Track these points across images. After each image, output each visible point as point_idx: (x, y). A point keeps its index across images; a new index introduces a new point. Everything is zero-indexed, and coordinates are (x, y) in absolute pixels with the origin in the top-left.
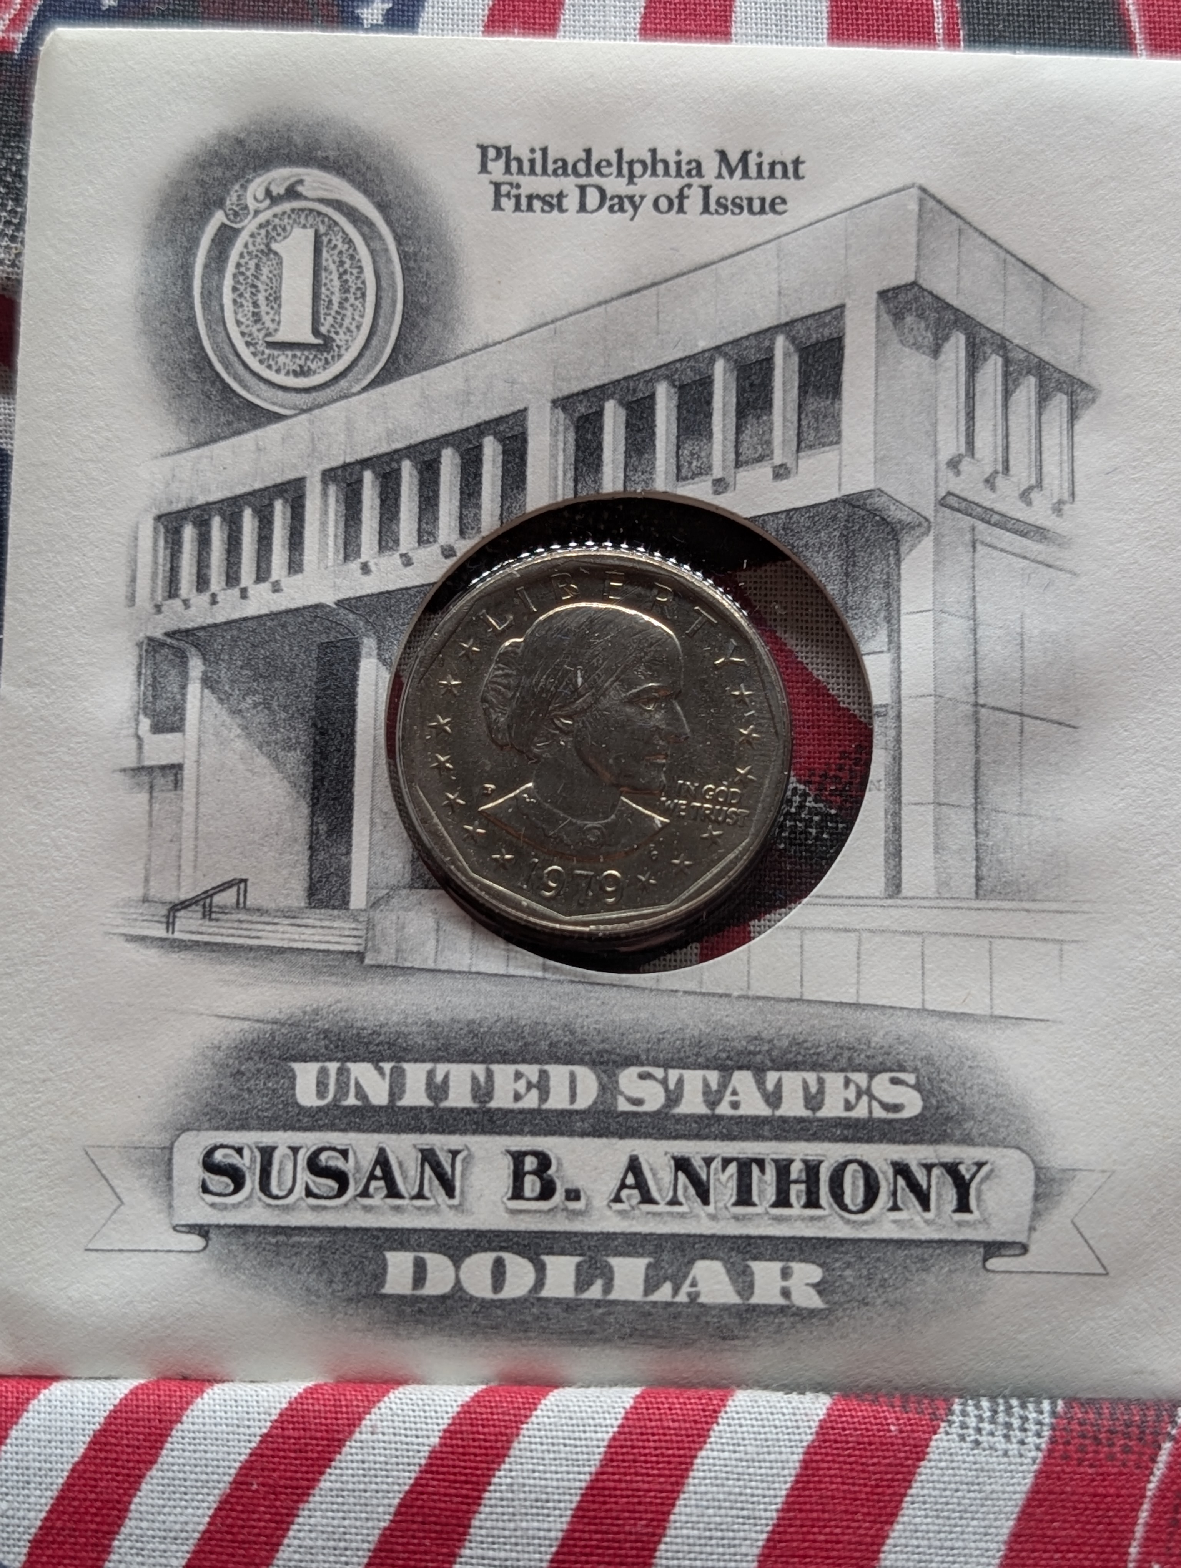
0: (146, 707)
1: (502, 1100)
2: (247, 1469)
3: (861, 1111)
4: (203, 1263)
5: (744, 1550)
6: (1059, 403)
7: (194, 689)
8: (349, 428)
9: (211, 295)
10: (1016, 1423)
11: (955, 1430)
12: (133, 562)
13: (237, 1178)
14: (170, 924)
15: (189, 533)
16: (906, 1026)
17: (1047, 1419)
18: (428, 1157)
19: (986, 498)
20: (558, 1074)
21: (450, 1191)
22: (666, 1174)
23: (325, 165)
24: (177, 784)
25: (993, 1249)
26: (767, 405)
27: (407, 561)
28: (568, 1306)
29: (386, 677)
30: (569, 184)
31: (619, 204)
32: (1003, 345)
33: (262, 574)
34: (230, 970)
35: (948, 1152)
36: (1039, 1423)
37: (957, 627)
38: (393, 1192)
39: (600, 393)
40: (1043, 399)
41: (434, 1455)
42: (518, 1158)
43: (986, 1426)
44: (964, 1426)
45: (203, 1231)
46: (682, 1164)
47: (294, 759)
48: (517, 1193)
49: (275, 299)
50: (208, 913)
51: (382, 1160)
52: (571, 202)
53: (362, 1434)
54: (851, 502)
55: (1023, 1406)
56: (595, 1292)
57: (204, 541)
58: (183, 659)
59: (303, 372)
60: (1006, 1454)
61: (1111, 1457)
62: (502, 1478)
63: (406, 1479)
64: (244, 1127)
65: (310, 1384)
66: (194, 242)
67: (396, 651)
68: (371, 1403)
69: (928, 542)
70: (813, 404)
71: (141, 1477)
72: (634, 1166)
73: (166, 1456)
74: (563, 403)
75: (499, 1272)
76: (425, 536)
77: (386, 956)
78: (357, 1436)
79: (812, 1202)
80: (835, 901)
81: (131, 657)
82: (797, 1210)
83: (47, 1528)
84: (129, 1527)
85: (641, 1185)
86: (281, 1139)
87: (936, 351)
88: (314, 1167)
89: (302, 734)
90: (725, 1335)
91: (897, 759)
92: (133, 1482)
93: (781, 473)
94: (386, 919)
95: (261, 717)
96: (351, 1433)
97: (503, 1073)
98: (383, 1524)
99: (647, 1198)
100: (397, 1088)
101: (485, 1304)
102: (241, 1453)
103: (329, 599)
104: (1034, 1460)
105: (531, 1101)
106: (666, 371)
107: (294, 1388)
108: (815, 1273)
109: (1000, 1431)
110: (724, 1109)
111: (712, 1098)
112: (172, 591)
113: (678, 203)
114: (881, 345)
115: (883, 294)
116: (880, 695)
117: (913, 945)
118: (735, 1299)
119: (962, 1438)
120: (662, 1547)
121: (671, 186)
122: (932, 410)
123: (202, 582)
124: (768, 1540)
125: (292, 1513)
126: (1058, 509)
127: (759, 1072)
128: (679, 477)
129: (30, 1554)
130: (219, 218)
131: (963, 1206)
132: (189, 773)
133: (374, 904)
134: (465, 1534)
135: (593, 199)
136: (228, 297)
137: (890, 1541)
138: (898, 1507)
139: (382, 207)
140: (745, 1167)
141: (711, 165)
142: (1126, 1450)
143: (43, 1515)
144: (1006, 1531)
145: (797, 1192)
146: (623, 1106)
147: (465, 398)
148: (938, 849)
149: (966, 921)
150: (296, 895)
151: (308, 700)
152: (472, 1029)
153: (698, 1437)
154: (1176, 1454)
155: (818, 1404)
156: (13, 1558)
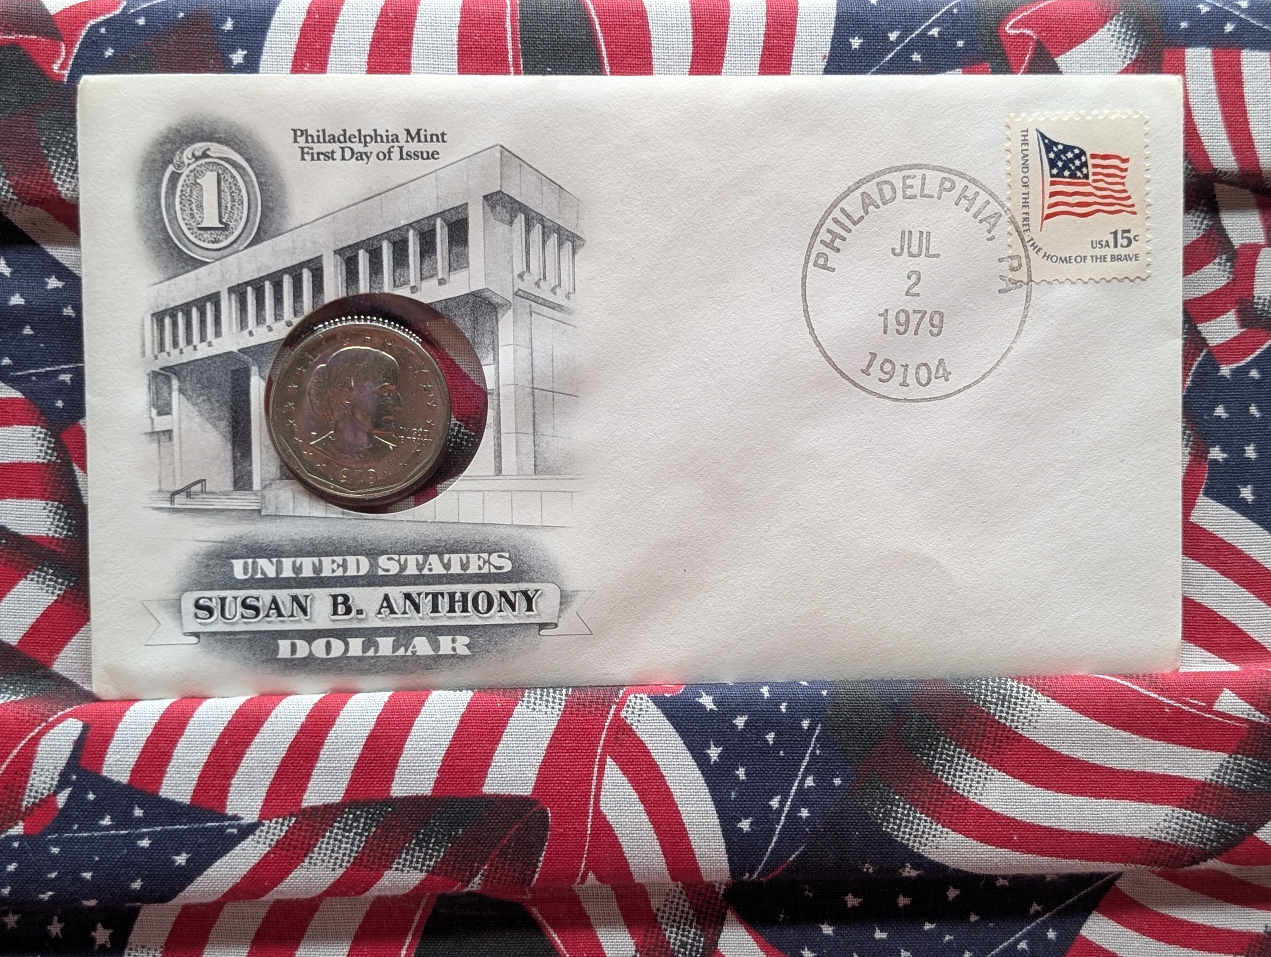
0: (154, 404)
1: (326, 572)
2: (222, 735)
3: (485, 570)
4: (197, 649)
5: (436, 758)
6: (568, 246)
7: (175, 394)
8: (239, 267)
9: (170, 206)
10: (551, 699)
11: (525, 704)
12: (143, 337)
13: (210, 611)
14: (172, 501)
15: (167, 321)
16: (504, 532)
17: (564, 697)
18: (295, 599)
19: (536, 292)
20: (351, 560)
21: (305, 613)
22: (401, 601)
23: (219, 142)
24: (170, 439)
25: (543, 626)
26: (434, 251)
27: (270, 329)
28: (359, 659)
29: (263, 384)
30: (336, 147)
31: (360, 156)
32: (541, 220)
33: (203, 339)
34: (201, 520)
35: (523, 586)
36: (560, 699)
37: (524, 352)
38: (280, 614)
39: (356, 247)
40: (560, 244)
41: (303, 726)
42: (335, 597)
43: (538, 702)
44: (529, 702)
45: (197, 635)
46: (408, 596)
47: (224, 425)
48: (335, 613)
49: (200, 206)
50: (189, 495)
51: (274, 601)
52: (338, 155)
53: (271, 717)
54: (474, 294)
55: (554, 692)
56: (371, 653)
57: (175, 325)
58: (169, 380)
59: (216, 241)
60: (546, 713)
61: (590, 712)
62: (332, 734)
63: (291, 736)
64: (212, 589)
65: (249, 697)
66: (161, 181)
67: (267, 372)
68: (275, 705)
69: (510, 312)
70: (455, 250)
71: (177, 741)
72: (386, 598)
73: (187, 732)
74: (339, 252)
75: (328, 646)
76: (278, 316)
77: (271, 511)
78: (269, 719)
79: (465, 610)
80: (471, 478)
81: (145, 381)
82: (458, 613)
83: (138, 765)
84: (173, 762)
85: (390, 606)
86: (229, 594)
87: (511, 223)
88: (244, 605)
89: (226, 413)
90: (428, 668)
91: (499, 414)
92: (173, 744)
93: (442, 282)
94: (270, 494)
95: (207, 406)
96: (267, 718)
97: (327, 561)
98: (283, 755)
99: (392, 612)
100: (279, 570)
101: (322, 660)
102: (220, 729)
103: (235, 349)
104: (558, 715)
105: (339, 572)
106: (386, 235)
107: (241, 700)
108: (466, 640)
109: (544, 703)
110: (425, 572)
111: (420, 567)
112: (162, 348)
113: (388, 155)
114: (485, 221)
115: (485, 197)
116: (490, 385)
117: (507, 496)
118: (432, 653)
119: (528, 707)
120: (401, 758)
121: (385, 147)
122: (510, 251)
123: (175, 344)
124: (446, 754)
125: (243, 753)
126: (568, 296)
127: (441, 555)
128: (395, 286)
129: (131, 776)
130: (171, 168)
131: (530, 609)
132: (175, 434)
133: (264, 488)
134: (318, 757)
135: (348, 153)
136: (178, 207)
137: (497, 751)
138: (501, 737)
139: (248, 160)
140: (435, 596)
141: (403, 137)
142: (597, 709)
143: (136, 760)
144: (546, 745)
145: (458, 606)
146: (381, 572)
147: (292, 251)
148: (517, 453)
149: (531, 485)
150: (228, 484)
151: (228, 397)
152: (312, 542)
153: (416, 712)
154: (618, 710)
155: (467, 696)
156: (124, 778)
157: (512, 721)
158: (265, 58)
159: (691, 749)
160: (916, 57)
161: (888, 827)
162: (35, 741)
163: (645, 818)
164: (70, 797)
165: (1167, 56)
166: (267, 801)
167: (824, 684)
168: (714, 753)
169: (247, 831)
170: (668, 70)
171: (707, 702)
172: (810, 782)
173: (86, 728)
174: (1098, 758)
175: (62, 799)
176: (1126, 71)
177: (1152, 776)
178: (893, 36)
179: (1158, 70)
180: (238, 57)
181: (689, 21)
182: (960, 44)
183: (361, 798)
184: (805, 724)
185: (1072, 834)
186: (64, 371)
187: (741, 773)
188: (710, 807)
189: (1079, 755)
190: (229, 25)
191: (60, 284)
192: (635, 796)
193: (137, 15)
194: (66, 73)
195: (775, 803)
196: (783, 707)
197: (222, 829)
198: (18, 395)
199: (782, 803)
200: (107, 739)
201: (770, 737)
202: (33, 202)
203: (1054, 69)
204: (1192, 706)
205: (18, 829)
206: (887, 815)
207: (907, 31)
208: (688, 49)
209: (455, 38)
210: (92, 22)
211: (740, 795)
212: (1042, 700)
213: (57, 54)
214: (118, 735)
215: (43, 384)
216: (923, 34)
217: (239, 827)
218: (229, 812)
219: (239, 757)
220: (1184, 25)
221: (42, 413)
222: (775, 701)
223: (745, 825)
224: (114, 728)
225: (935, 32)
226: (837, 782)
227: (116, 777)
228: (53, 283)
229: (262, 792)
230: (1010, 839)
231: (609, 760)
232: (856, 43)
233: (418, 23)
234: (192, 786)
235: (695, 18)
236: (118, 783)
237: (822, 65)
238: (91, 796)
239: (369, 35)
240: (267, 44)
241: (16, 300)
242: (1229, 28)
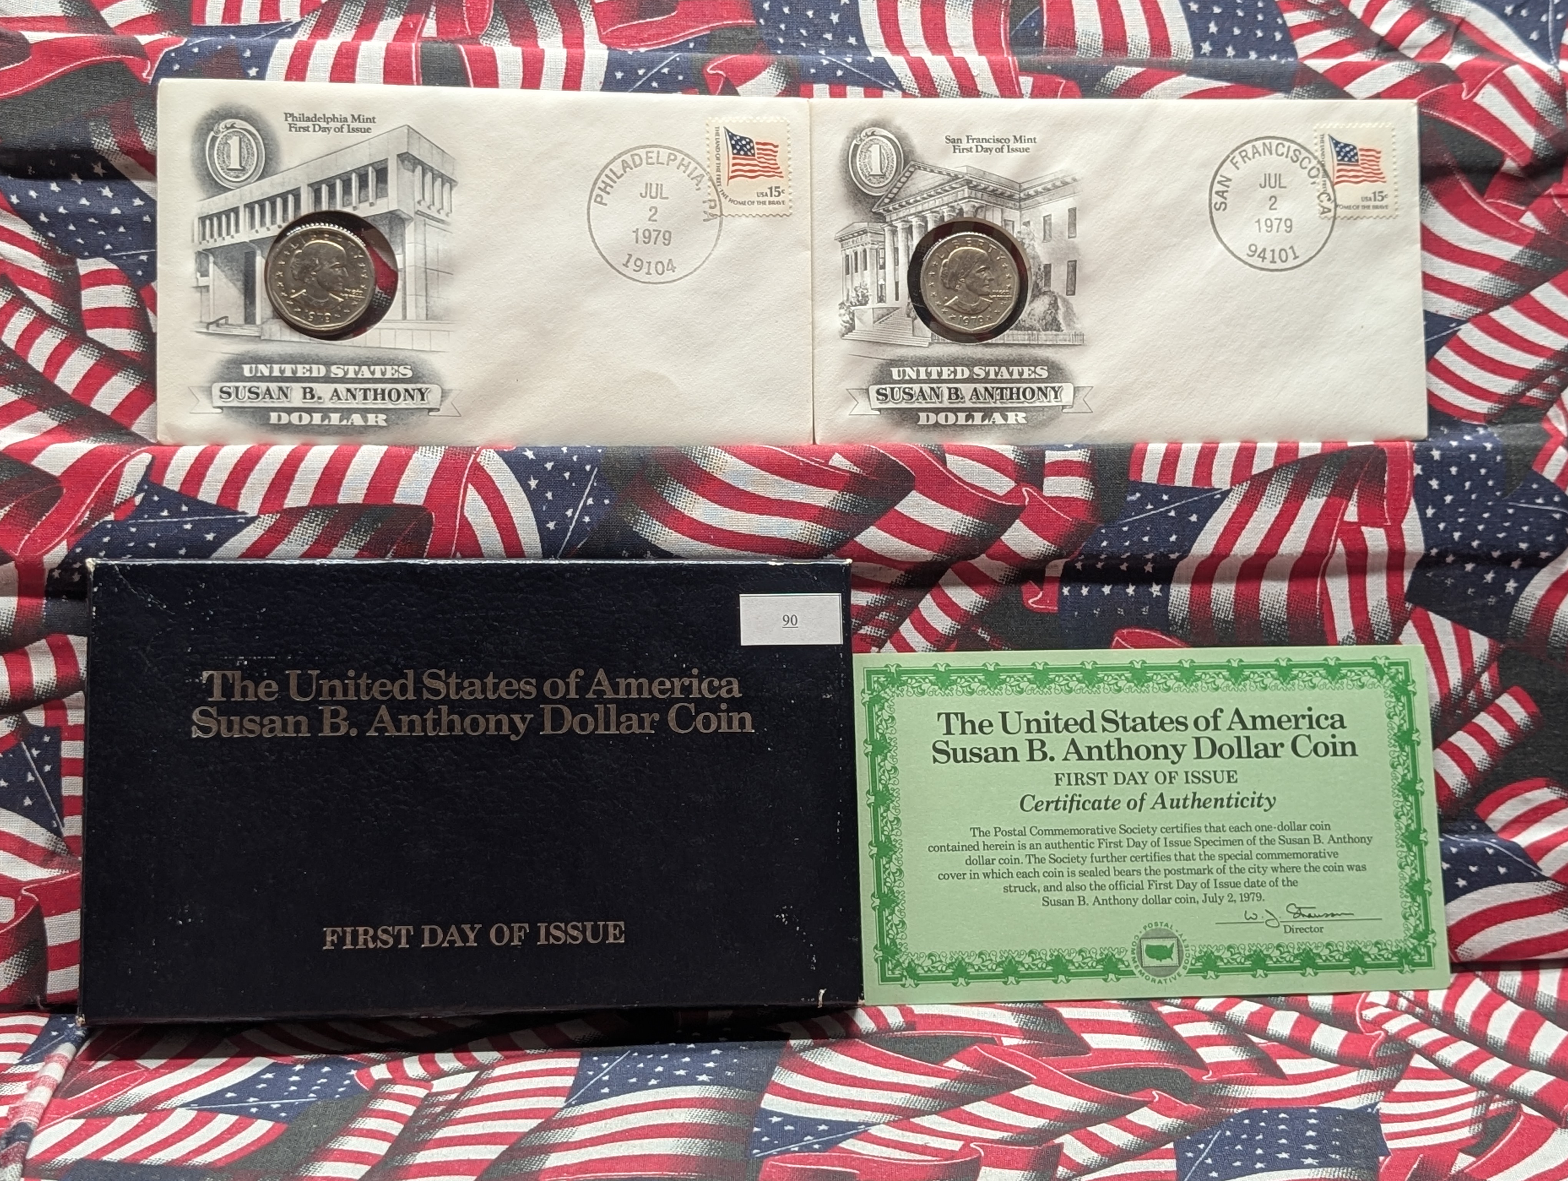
0: (198, 270)
1: (299, 374)
2: (236, 465)
3: (396, 376)
4: (222, 416)
6: (447, 185)
7: (211, 265)
8: (251, 192)
9: (211, 156)
10: (436, 451)
11: (419, 453)
12: (193, 231)
13: (229, 394)
14: (208, 328)
15: (208, 222)
16: (408, 354)
17: (443, 450)
18: (280, 389)
19: (428, 212)
20: (315, 367)
21: (286, 396)
22: (345, 393)
23: (241, 119)
24: (208, 291)
25: (430, 410)
26: (367, 186)
27: (268, 229)
28: (319, 426)
29: (264, 261)
30: (310, 124)
31: (324, 130)
32: (432, 169)
33: (228, 233)
34: (225, 340)
35: (419, 386)
36: (441, 451)
37: (420, 247)
38: (271, 397)
39: (320, 183)
40: (443, 185)
41: (285, 461)
42: (305, 389)
43: (427, 452)
44: (421, 452)
45: (221, 408)
46: (349, 390)
47: (240, 284)
48: (305, 398)
49: (229, 156)
50: (218, 326)
51: (268, 389)
52: (311, 129)
53: (266, 456)
54: (391, 212)
55: (439, 448)
56: (326, 422)
57: (212, 225)
58: (207, 257)
59: (237, 177)
60: (432, 458)
61: (458, 459)
62: (302, 465)
63: (278, 466)
64: (230, 381)
65: (251, 445)
66: (205, 141)
67: (266, 254)
68: (268, 449)
69: (412, 224)
70: (380, 185)
71: (209, 468)
72: (336, 391)
73: (216, 462)
74: (310, 185)
75: (300, 418)
76: (273, 222)
77: (267, 337)
79: (383, 399)
80: (388, 321)
81: (194, 256)
82: (379, 401)
83: (185, 480)
84: (206, 479)
85: (338, 396)
86: (240, 384)
87: (413, 171)
88: (250, 391)
89: (241, 277)
90: (361, 433)
91: (405, 283)
92: (206, 469)
93: (372, 204)
94: (266, 327)
95: (230, 273)
96: (263, 456)
97: (300, 367)
98: (272, 478)
99: (339, 399)
100: (271, 371)
101: (297, 426)
102: (235, 461)
103: (247, 240)
104: (439, 460)
105: (308, 374)
106: (339, 176)
107: (247, 447)
108: (384, 417)
109: (431, 453)
110: (360, 376)
111: (356, 373)
112: (204, 238)
113: (341, 130)
114: (398, 169)
115: (399, 156)
116: (400, 266)
117: (410, 332)
118: (363, 424)
119: (421, 455)
120: (344, 481)
121: (339, 125)
122: (413, 188)
123: (212, 236)
124: (371, 479)
125: (249, 475)
126: (447, 215)
127: (369, 366)
128: (344, 206)
129: (181, 487)
130: (212, 134)
131: (423, 399)
132: (211, 288)
133: (263, 323)
134: (294, 479)
135: (317, 128)
136: (216, 156)
137: (402, 479)
138: (404, 471)
139: (258, 130)
140: (365, 390)
141: (350, 119)
142: (462, 457)
143: (183, 477)
144: (431, 476)
145: (379, 397)
146: (333, 375)
147: (283, 184)
148: (416, 307)
149: (424, 326)
150: (241, 320)
151: (242, 268)
152: (291, 356)
153: (353, 455)
154: (476, 458)
155: (384, 448)
156: (176, 488)
157: (411, 462)
158: (269, 72)
159: (519, 481)
160: (655, 84)
161: (636, 529)
162: (123, 465)
163: (491, 519)
164: (144, 498)
165: (802, 89)
166: (263, 504)
167: (599, 447)
168: (533, 483)
169: (250, 521)
170: (508, 86)
171: (530, 454)
172: (590, 501)
173: (153, 458)
174: (760, 491)
175: (138, 500)
176: (778, 96)
177: (793, 503)
178: (641, 72)
179: (797, 94)
180: (253, 72)
181: (520, 60)
182: (681, 78)
183: (319, 503)
184: (588, 468)
185: (745, 535)
186: (143, 254)
187: (549, 495)
188: (531, 514)
189: (750, 489)
190: (248, 54)
191: (142, 203)
192: (485, 507)
193: (194, 46)
194: (151, 78)
195: (569, 513)
196: (575, 458)
197: (235, 519)
198: (115, 267)
199: (574, 513)
200: (166, 465)
201: (567, 475)
202: (128, 153)
203: (736, 93)
204: (816, 462)
205: (111, 517)
206: (636, 521)
207: (649, 69)
208: (520, 75)
209: (382, 65)
210: (167, 50)
211: (549, 508)
212: (728, 457)
213: (145, 67)
214: (173, 462)
215: (130, 261)
216: (659, 71)
217: (245, 518)
218: (240, 509)
219: (246, 477)
220: (813, 71)
221: (129, 278)
222: (570, 455)
223: (551, 525)
224: (171, 459)
225: (666, 70)
226: (607, 502)
227: (171, 488)
228: (138, 202)
229: (260, 499)
230: (709, 538)
231: (470, 486)
232: (619, 75)
233: (360, 56)
234: (217, 494)
235: (524, 58)
236: (173, 491)
237: (600, 86)
238: (156, 498)
239: (331, 62)
240: (270, 65)
241: (115, 211)
242: (839, 73)
